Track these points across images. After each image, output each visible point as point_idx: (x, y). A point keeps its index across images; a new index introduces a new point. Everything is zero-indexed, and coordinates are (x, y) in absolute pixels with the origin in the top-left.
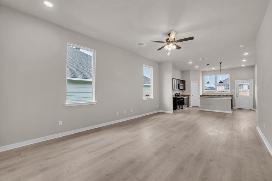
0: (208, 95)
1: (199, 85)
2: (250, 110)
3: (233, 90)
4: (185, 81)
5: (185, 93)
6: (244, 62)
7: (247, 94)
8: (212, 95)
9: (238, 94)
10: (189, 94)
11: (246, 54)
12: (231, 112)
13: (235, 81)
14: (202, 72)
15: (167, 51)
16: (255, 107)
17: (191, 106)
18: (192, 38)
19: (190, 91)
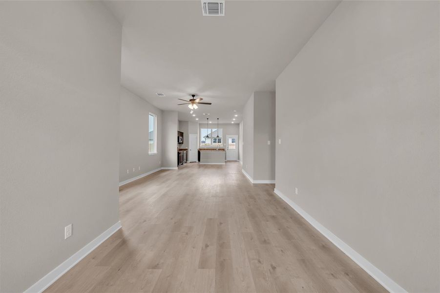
0: (204, 149)
1: (197, 138)
2: (236, 161)
4: (183, 133)
5: (182, 147)
6: (234, 121)
7: (234, 147)
8: (207, 149)
9: (228, 148)
10: (186, 148)
11: (236, 116)
12: (224, 164)
14: (200, 124)
15: (191, 110)
16: (239, 159)
17: (188, 162)
18: (210, 104)
19: (188, 145)
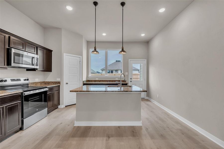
1: (81, 63)
3: (127, 73)
8: (100, 81)
13: (129, 60)
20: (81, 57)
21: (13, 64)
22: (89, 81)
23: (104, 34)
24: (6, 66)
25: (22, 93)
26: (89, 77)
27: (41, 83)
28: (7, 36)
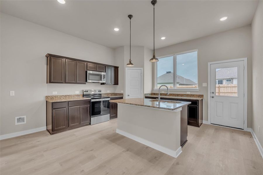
1: (142, 75)
2: (241, 130)
3: (204, 85)
4: (118, 67)
9: (213, 93)
13: (209, 64)
19: (124, 87)
20: (142, 69)
21: (88, 81)
22: (154, 94)
23: (163, 38)
24: (85, 82)
25: (90, 100)
26: (155, 90)
27: (112, 94)
28: (86, 63)
